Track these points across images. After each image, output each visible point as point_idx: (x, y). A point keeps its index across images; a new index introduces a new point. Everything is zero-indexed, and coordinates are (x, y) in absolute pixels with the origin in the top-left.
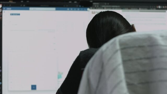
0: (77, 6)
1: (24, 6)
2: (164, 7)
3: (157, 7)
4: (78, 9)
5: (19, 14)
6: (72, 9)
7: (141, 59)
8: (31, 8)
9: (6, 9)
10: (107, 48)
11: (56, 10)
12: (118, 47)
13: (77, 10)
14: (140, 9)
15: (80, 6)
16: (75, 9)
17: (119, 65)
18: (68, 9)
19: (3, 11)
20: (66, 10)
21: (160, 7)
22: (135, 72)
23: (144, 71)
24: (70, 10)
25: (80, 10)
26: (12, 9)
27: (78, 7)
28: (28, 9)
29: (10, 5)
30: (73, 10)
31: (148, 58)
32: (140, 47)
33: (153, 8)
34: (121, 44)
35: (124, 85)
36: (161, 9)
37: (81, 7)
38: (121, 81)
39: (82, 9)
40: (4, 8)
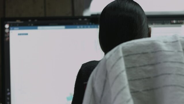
0: (87, 23)
1: (32, 25)
2: (179, 22)
3: (172, 22)
4: (89, 26)
5: (27, 34)
6: (82, 26)
7: (145, 66)
8: (39, 28)
9: (13, 29)
10: (111, 55)
11: (66, 28)
12: (121, 54)
13: (87, 28)
14: (154, 24)
15: (90, 23)
16: (85, 26)
17: (123, 71)
18: (78, 27)
19: (11, 31)
20: (76, 28)
21: (174, 22)
22: (139, 79)
23: (149, 78)
24: (80, 28)
25: (91, 27)
26: (20, 29)
27: (89, 24)
28: (37, 29)
29: (18, 25)
30: (84, 28)
31: (152, 65)
32: (143, 53)
33: (167, 23)
34: (124, 51)
35: (127, 91)
36: (176, 23)
37: (92, 24)
38: (124, 88)
39: (92, 26)
40: (11, 28)
